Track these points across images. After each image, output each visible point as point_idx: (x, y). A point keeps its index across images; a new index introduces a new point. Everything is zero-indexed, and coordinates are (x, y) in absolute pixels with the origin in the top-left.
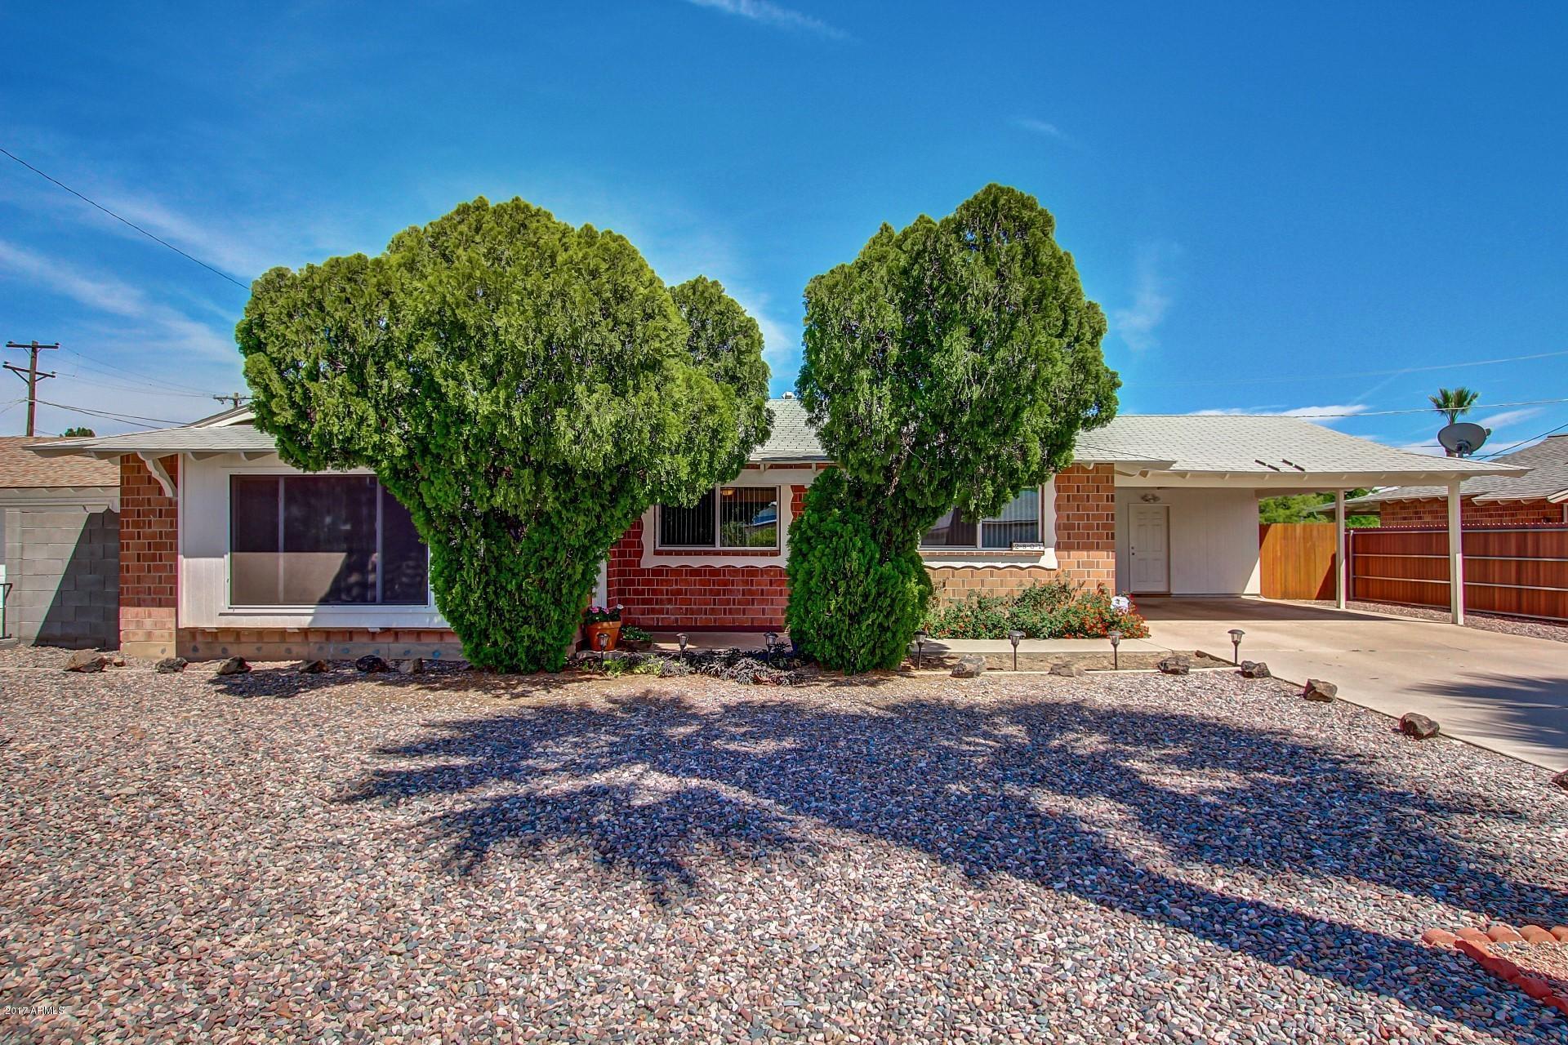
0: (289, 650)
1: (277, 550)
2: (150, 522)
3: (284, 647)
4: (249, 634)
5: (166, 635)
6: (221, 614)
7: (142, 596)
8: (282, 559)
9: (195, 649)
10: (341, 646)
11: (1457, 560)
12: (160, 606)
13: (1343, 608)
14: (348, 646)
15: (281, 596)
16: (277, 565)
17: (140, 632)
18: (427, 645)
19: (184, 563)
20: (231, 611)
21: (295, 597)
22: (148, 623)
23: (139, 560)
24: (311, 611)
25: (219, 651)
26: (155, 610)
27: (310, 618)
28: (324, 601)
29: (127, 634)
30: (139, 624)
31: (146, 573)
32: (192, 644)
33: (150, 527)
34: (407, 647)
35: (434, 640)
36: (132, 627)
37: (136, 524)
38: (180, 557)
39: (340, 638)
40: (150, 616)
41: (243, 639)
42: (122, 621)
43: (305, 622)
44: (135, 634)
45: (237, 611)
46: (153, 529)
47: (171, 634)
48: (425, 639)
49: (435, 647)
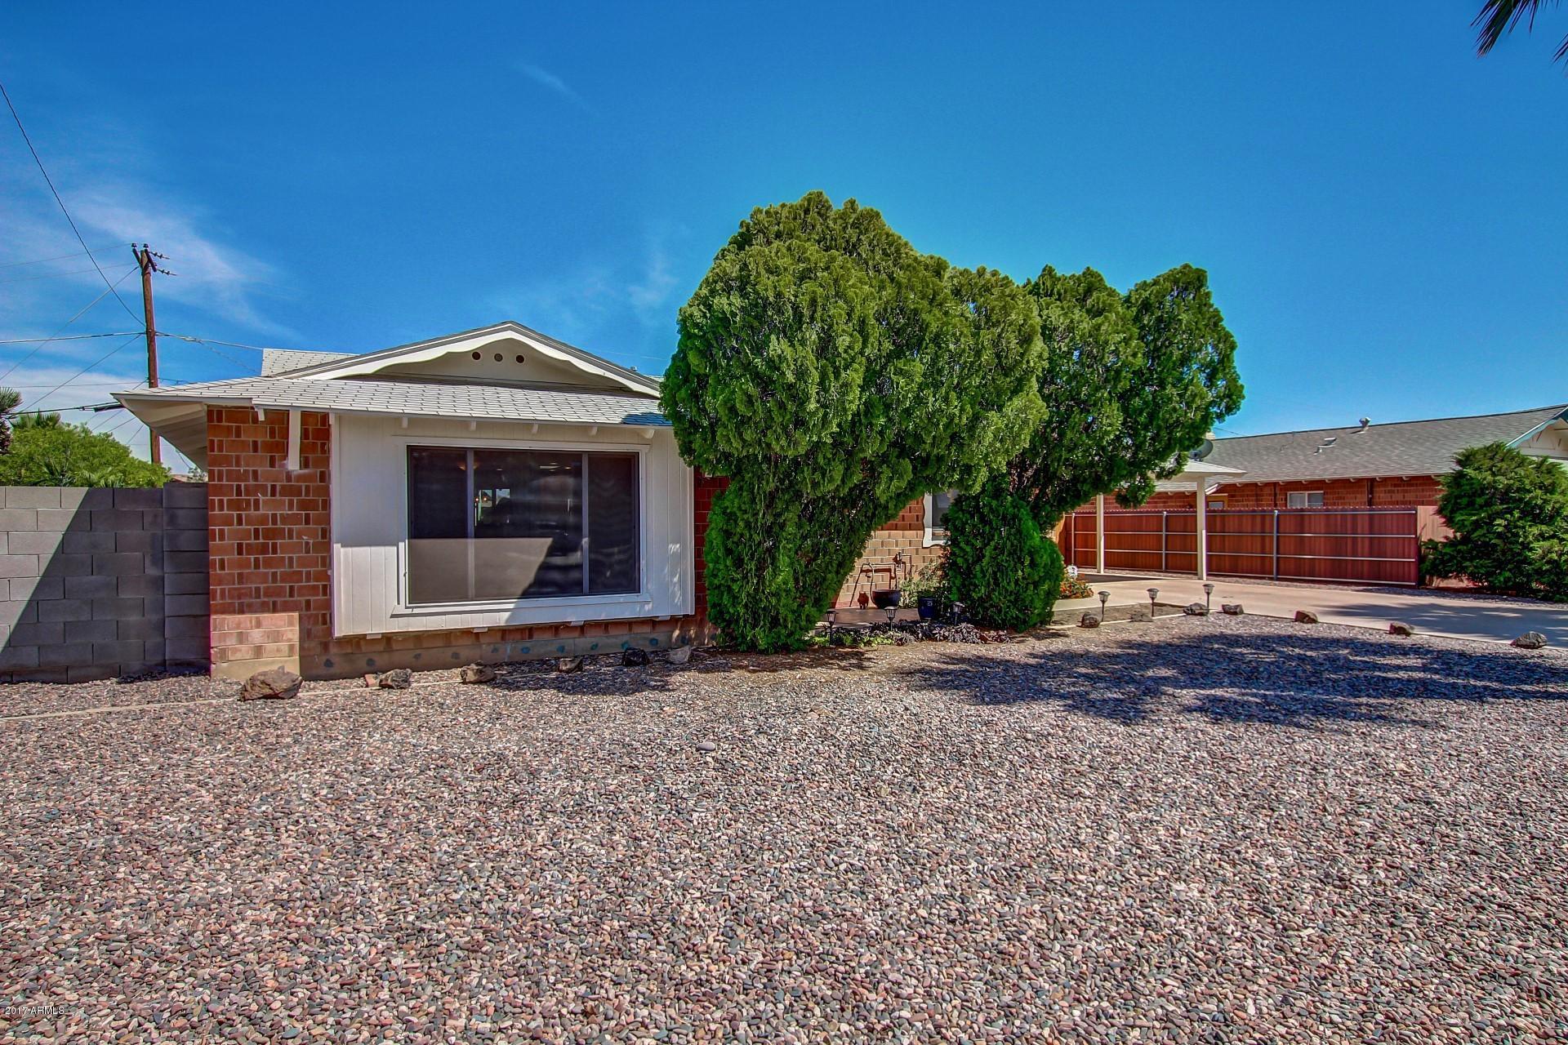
0: (456, 655)
1: (464, 535)
2: (257, 502)
3: (449, 652)
4: (405, 640)
5: (286, 649)
6: (393, 616)
7: (246, 600)
8: (471, 545)
9: (329, 664)
10: (520, 646)
11: (1202, 534)
12: (275, 610)
13: (1102, 573)
14: (528, 645)
15: (472, 591)
16: (466, 555)
17: (244, 647)
18: (616, 637)
19: (340, 553)
20: (409, 611)
21: (489, 590)
22: (256, 635)
23: (240, 553)
24: (511, 606)
25: (362, 663)
26: (267, 618)
27: (508, 614)
28: (526, 595)
29: (223, 652)
30: (242, 638)
31: (252, 570)
32: (324, 658)
33: (257, 508)
34: (594, 640)
35: (624, 631)
36: (231, 642)
37: (235, 505)
38: (336, 547)
39: (518, 636)
40: (259, 625)
41: (395, 646)
42: (214, 634)
43: (502, 619)
44: (236, 651)
45: (416, 611)
46: (261, 512)
47: (291, 647)
48: (613, 631)
49: (625, 638)
